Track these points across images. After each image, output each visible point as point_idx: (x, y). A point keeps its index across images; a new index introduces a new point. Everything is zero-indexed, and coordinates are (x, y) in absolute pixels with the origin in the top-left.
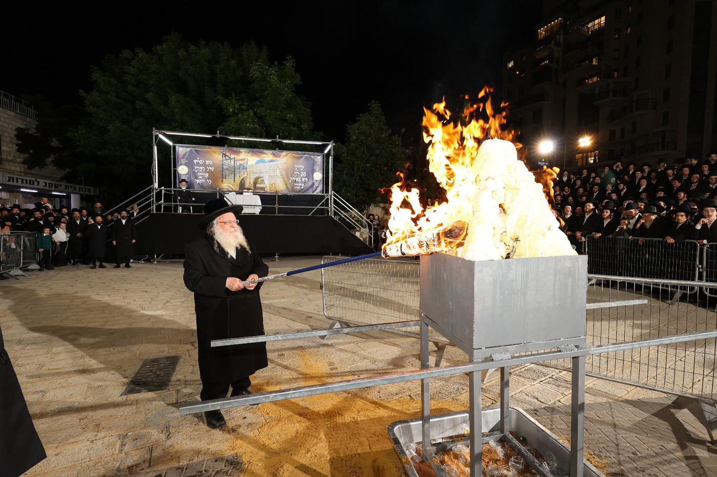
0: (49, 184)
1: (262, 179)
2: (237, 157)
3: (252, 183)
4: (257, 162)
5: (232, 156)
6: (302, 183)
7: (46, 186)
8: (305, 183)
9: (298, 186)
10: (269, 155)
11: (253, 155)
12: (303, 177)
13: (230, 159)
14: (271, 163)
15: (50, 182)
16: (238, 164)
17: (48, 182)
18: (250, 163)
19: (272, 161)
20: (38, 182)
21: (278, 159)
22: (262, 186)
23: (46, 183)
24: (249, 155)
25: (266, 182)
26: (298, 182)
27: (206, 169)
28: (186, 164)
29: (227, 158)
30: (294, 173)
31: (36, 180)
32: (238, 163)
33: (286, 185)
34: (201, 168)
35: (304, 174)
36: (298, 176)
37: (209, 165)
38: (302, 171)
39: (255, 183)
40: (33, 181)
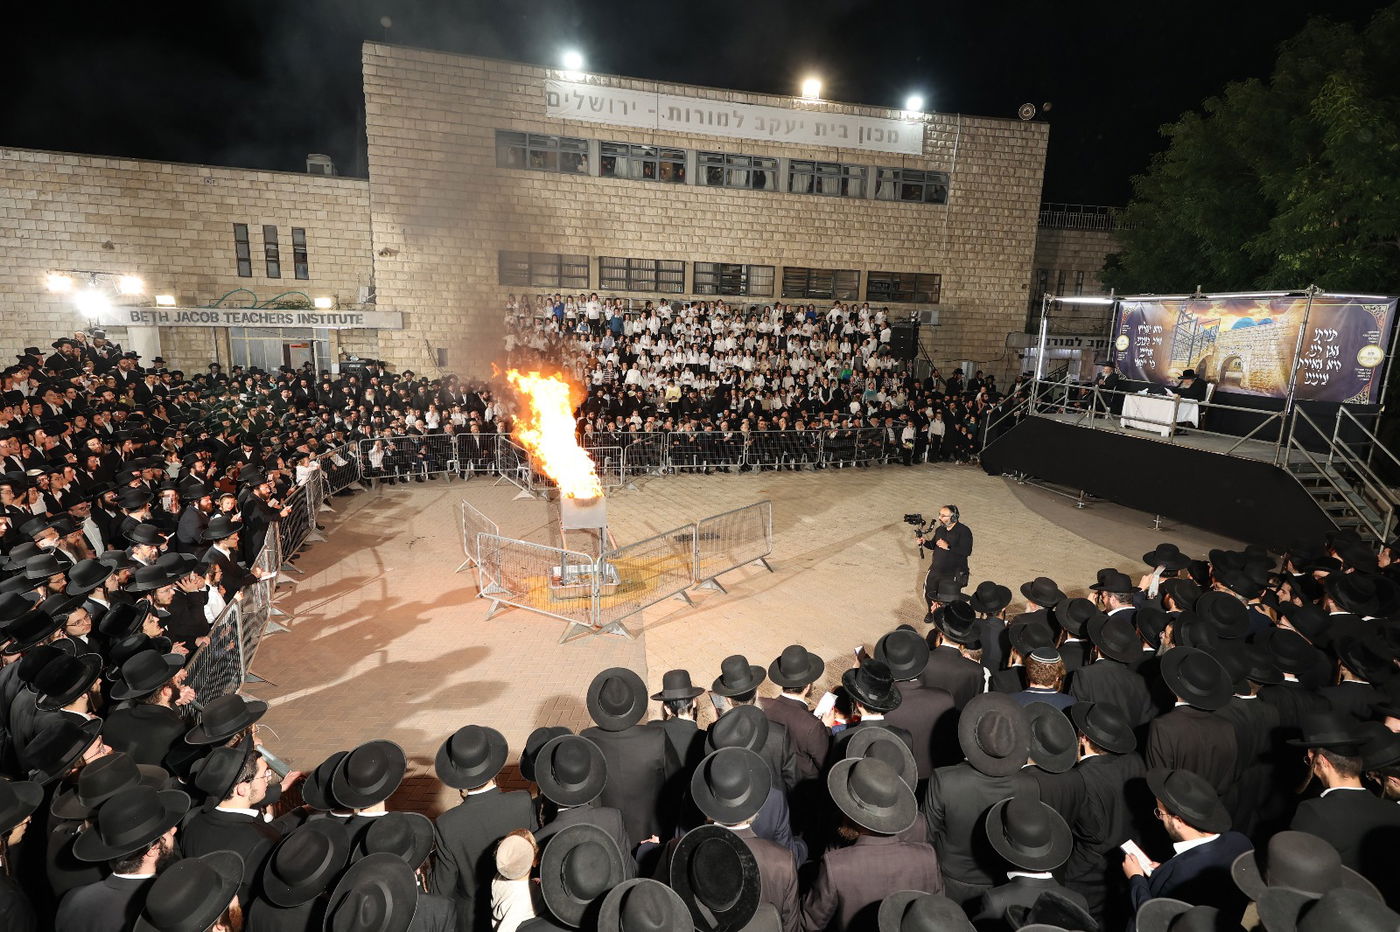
0: (1098, 341)
1: (1238, 361)
2: (1203, 317)
3: (1219, 368)
4: (1237, 326)
5: (1195, 316)
6: (1323, 371)
7: (1092, 345)
8: (1331, 372)
9: (1314, 380)
10: (1263, 308)
11: (1231, 312)
12: (1332, 358)
13: (1191, 321)
14: (1263, 327)
15: (1099, 338)
16: (1201, 331)
17: (1095, 339)
18: (1222, 328)
19: (1265, 322)
20: (1080, 341)
21: (1279, 317)
22: (1235, 375)
23: (1092, 341)
24: (1225, 311)
25: (1245, 367)
26: (1315, 371)
27: (1152, 341)
28: (1127, 334)
29: (1186, 320)
30: (1309, 349)
31: (1077, 339)
32: (1202, 328)
33: (1286, 374)
34: (1145, 339)
35: (1335, 351)
36: (1319, 355)
37: (1158, 335)
38: (1330, 344)
39: (1224, 369)
40: (1072, 340)
